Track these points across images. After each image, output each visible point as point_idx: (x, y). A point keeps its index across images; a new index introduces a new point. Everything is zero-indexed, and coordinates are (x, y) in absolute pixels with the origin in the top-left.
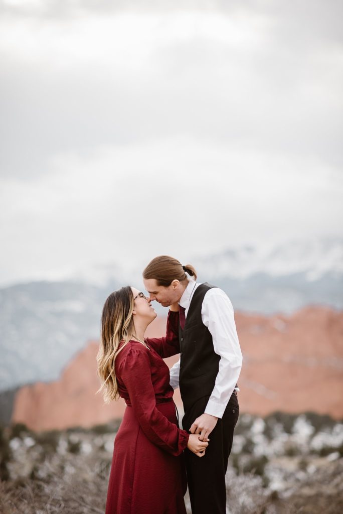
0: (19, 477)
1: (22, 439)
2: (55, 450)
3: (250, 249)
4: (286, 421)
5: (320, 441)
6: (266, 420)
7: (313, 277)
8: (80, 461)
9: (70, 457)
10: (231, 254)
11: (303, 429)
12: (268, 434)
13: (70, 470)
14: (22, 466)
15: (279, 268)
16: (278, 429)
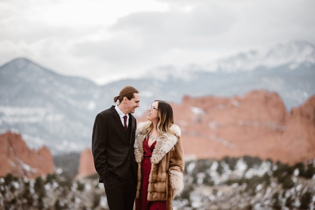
0: (49, 206)
1: (52, 184)
2: (70, 189)
3: (254, 53)
4: (232, 163)
5: (250, 174)
6: (219, 162)
7: (293, 67)
8: (84, 195)
9: (78, 193)
10: (242, 56)
11: (241, 166)
12: (220, 171)
13: (78, 201)
14: (51, 199)
15: (272, 63)
16: (226, 167)
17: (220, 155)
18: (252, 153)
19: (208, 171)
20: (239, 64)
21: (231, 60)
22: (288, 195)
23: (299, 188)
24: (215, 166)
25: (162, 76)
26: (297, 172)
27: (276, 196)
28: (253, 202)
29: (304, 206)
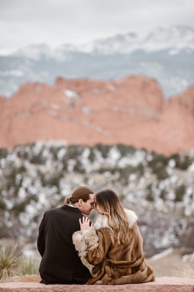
3: (132, 35)
4: (105, 151)
5: (123, 163)
6: (91, 150)
7: (173, 53)
10: (120, 38)
11: (114, 154)
12: (92, 158)
15: (151, 47)
16: (98, 155)
17: (93, 142)
18: (126, 142)
19: (79, 158)
20: (117, 46)
21: (109, 41)
22: (162, 186)
23: (174, 179)
24: (86, 153)
25: (34, 54)
26: (172, 163)
27: (149, 187)
28: (125, 192)
29: (179, 198)
